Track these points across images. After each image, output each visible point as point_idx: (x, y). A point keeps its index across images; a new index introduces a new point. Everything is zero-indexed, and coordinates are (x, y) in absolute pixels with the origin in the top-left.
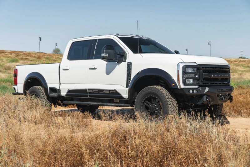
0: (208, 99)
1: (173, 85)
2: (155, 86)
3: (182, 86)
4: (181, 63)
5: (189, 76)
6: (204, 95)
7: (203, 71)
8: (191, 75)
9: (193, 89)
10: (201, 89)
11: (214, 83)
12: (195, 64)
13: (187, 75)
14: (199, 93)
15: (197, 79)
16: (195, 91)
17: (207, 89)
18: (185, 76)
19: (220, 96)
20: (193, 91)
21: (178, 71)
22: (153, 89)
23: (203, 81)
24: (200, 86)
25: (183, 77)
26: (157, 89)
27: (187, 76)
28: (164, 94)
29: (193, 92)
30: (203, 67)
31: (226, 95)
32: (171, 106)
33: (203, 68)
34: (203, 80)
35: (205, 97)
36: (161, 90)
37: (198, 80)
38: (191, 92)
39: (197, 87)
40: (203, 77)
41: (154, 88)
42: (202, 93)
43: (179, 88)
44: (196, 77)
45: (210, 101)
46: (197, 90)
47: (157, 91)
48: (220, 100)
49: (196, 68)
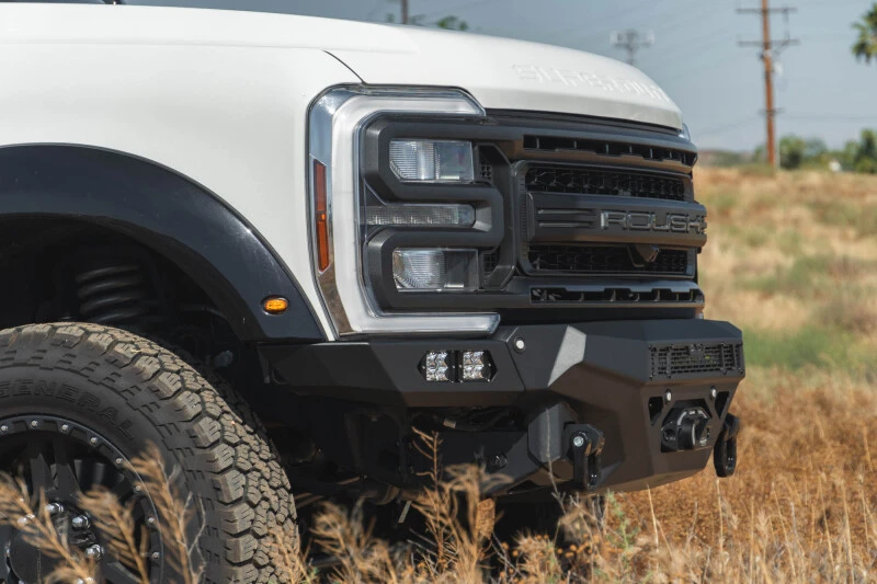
0: (578, 442)
1: (277, 304)
2: (70, 329)
3: (362, 319)
4: (343, 91)
5: (414, 221)
6: (548, 397)
7: (529, 177)
8: (429, 213)
9: (455, 345)
10: (520, 344)
11: (607, 295)
12: (464, 108)
13: (400, 214)
14: (506, 384)
15: (481, 249)
16: (473, 368)
17: (573, 348)
18: (378, 221)
19: (665, 410)
20: (455, 361)
21: (317, 173)
22: (54, 355)
23: (527, 266)
24: (511, 319)
25: (365, 232)
26: (96, 348)
27: (397, 221)
28: (181, 398)
29: (455, 372)
30: (531, 132)
31: (701, 403)
32: (251, 513)
33: (529, 141)
34: (532, 258)
35: (549, 423)
36: (141, 363)
37: (493, 255)
38: (437, 370)
39: (482, 323)
40: (531, 234)
41: (64, 343)
42: (532, 384)
43: (331, 337)
44: (479, 225)
45: (592, 456)
46: (487, 358)
47: (103, 371)
48: (664, 449)
49: (474, 142)
